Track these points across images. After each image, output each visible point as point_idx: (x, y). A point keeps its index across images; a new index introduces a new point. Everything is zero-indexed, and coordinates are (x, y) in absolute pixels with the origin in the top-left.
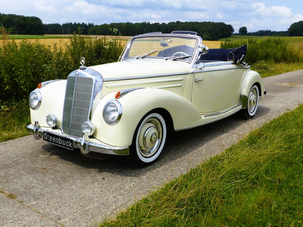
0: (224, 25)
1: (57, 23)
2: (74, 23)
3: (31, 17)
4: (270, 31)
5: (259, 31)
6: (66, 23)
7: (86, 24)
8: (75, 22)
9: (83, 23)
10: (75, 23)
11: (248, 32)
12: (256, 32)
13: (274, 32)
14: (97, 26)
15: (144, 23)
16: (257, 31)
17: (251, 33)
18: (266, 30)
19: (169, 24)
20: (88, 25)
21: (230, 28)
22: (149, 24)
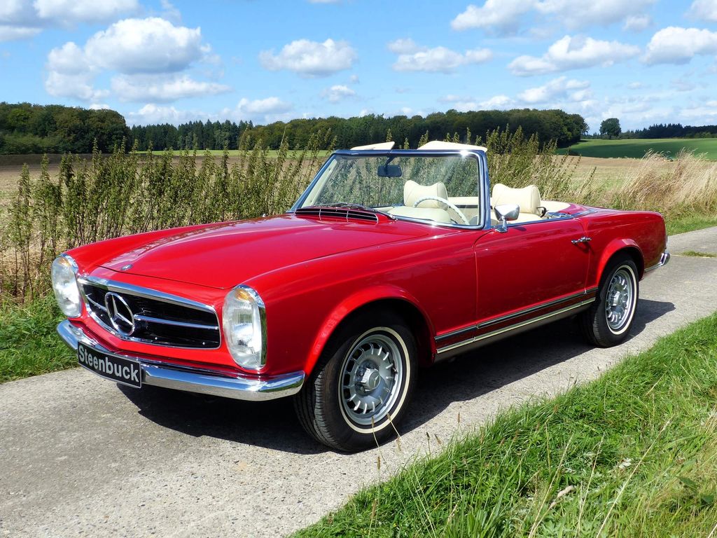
0: (562, 117)
1: (167, 124)
4: (679, 126)
5: (651, 128)
6: (188, 123)
7: (234, 123)
9: (228, 122)
10: (209, 122)
12: (645, 129)
13: (688, 128)
14: (258, 127)
15: (370, 116)
16: (647, 128)
17: (632, 132)
18: (670, 125)
19: (429, 117)
20: (238, 124)
21: (577, 123)
22: (380, 118)
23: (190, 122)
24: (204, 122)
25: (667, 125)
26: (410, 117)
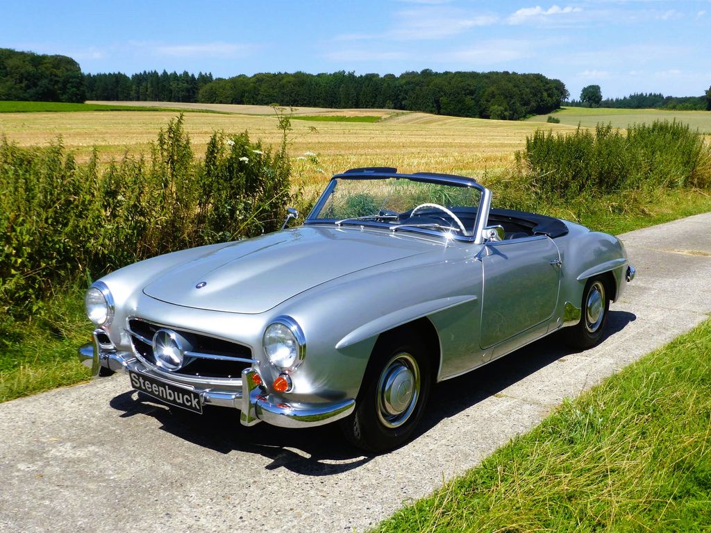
0: (542, 81)
1: (119, 73)
2: (163, 71)
3: (52, 57)
4: (660, 96)
5: (631, 97)
6: (142, 73)
7: (193, 75)
8: (165, 70)
9: (186, 73)
10: (165, 73)
11: (604, 99)
12: (625, 98)
13: (669, 98)
14: (220, 80)
15: (340, 73)
16: (628, 97)
17: (612, 100)
18: (651, 94)
19: (403, 76)
20: (196, 76)
21: (557, 89)
22: (351, 76)
23: (145, 72)
24: (160, 73)
25: (648, 94)
26: (382, 75)
